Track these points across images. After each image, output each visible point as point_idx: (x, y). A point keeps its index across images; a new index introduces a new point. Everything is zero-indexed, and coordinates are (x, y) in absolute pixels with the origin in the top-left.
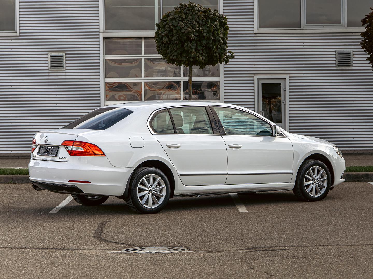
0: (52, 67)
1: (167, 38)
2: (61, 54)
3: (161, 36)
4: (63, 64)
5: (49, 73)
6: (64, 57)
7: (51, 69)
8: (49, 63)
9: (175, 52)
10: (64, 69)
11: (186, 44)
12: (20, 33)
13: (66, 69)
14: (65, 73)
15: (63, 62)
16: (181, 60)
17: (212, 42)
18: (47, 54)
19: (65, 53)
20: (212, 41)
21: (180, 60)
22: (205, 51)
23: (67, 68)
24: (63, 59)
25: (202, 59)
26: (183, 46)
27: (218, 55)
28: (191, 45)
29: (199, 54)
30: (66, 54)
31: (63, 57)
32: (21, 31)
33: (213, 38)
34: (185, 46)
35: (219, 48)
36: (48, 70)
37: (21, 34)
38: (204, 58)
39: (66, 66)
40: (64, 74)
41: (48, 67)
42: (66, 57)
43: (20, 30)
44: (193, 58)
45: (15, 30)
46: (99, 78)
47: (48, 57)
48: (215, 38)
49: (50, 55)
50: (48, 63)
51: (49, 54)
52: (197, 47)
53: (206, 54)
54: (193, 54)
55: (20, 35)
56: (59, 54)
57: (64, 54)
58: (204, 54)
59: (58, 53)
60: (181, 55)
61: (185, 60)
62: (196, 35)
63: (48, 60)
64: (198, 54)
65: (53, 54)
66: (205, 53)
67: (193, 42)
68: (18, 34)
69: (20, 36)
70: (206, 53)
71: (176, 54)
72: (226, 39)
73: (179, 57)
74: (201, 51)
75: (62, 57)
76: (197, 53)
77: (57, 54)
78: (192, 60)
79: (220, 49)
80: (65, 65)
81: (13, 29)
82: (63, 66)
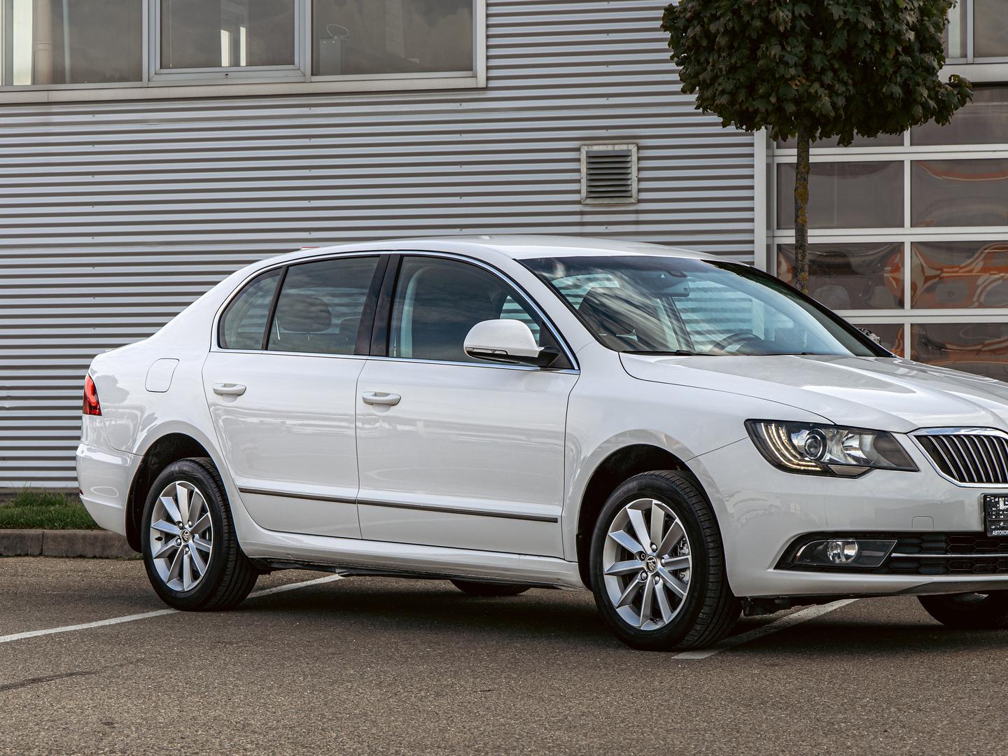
0: (593, 193)
1: (699, 26)
2: (624, 147)
3: (683, 20)
4: (629, 182)
5: (582, 213)
6: (634, 158)
7: (589, 201)
8: (584, 181)
9: (729, 79)
10: (632, 200)
11: (763, 46)
12: (488, 79)
13: (640, 201)
14: (637, 212)
15: (629, 177)
16: (751, 109)
17: (869, 41)
18: (578, 150)
19: (637, 145)
20: (868, 38)
21: (747, 108)
22: (844, 75)
23: (644, 196)
24: (628, 165)
25: (834, 105)
26: (753, 58)
27: (897, 90)
28: (783, 48)
29: (822, 86)
30: (639, 148)
31: (629, 159)
32: (493, 73)
33: (870, 24)
34: (759, 53)
35: (905, 64)
36: (578, 202)
37: (493, 84)
38: (841, 102)
39: (640, 191)
40: (632, 217)
41: (578, 192)
42: (639, 159)
43: (488, 68)
44: (797, 101)
45: (472, 70)
46: (752, 231)
47: (578, 160)
48: (883, 25)
49: (587, 152)
50: (578, 181)
51: (584, 150)
52: (809, 59)
53: (851, 88)
54: (796, 85)
55: (489, 85)
56: (617, 148)
57: (634, 149)
58: (839, 88)
59: (614, 144)
60: (751, 89)
61: (767, 110)
62: (800, 15)
63: (578, 171)
64: (816, 85)
65: (596, 148)
66: (845, 84)
67: (791, 40)
68: (482, 82)
69: (486, 89)
70: (850, 82)
71: (729, 86)
72: (932, 30)
73: (741, 97)
74: (830, 74)
75: (623, 158)
76: (812, 82)
77: (610, 148)
78: (790, 108)
79: (907, 67)
80: (634, 187)
81: (467, 66)
82: (629, 188)
